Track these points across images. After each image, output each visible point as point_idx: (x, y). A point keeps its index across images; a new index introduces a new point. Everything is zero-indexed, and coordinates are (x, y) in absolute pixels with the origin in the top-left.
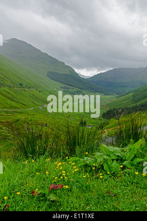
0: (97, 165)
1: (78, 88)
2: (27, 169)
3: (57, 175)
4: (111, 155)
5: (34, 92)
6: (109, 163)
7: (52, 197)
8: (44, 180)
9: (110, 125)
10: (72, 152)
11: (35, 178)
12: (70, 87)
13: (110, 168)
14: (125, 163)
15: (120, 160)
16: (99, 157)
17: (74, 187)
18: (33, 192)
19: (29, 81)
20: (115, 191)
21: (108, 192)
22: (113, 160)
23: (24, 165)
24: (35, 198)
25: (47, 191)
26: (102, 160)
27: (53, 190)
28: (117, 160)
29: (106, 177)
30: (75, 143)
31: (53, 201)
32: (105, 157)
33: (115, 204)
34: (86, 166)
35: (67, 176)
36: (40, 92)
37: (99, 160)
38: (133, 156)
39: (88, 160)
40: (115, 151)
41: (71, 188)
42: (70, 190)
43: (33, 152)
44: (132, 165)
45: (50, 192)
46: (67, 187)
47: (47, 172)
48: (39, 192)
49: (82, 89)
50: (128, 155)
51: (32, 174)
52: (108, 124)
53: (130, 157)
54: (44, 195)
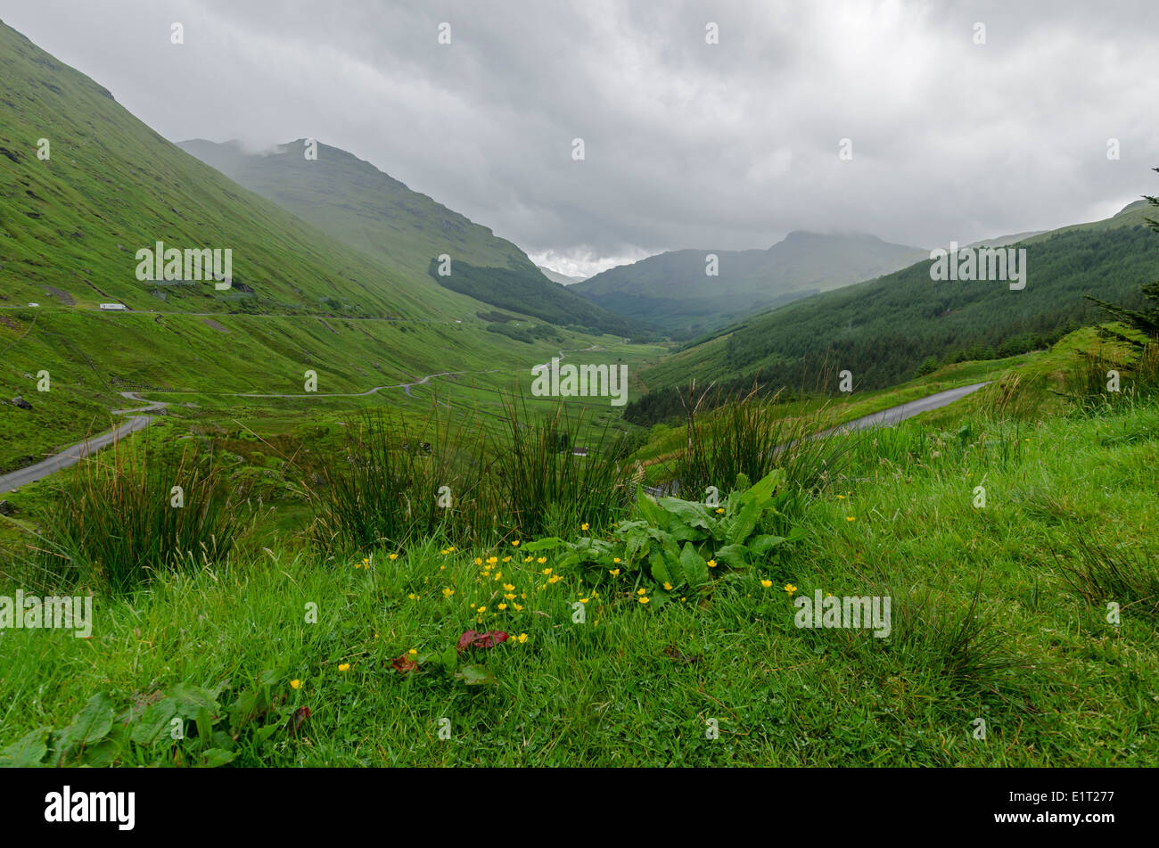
0: (627, 563)
1: (538, 316)
2: (370, 585)
3: (484, 599)
4: (676, 527)
5: (386, 331)
6: (669, 552)
7: (472, 675)
8: (437, 620)
9: (651, 447)
10: (533, 526)
11: (403, 614)
12: (513, 314)
13: (672, 570)
14: (723, 552)
15: (707, 542)
16: (633, 532)
17: (550, 641)
18: (398, 663)
19: (362, 292)
20: (695, 648)
21: (671, 651)
22: (682, 544)
23: (361, 574)
24: (408, 683)
25: (450, 655)
26: (643, 542)
27: (474, 651)
28: (696, 543)
29: (660, 600)
30: (540, 494)
31: (474, 690)
32: (656, 533)
33: (697, 691)
34: (588, 566)
35: (521, 602)
36: (403, 330)
37: (632, 544)
38: (749, 528)
39: (596, 547)
40: (687, 514)
41: (539, 641)
42: (535, 649)
43: (393, 529)
44: (748, 558)
45: (463, 659)
46: (523, 638)
47: (448, 592)
48: (422, 660)
49: (555, 321)
50: (734, 525)
51: (390, 600)
52: (644, 442)
53: (738, 531)
54: (440, 670)
